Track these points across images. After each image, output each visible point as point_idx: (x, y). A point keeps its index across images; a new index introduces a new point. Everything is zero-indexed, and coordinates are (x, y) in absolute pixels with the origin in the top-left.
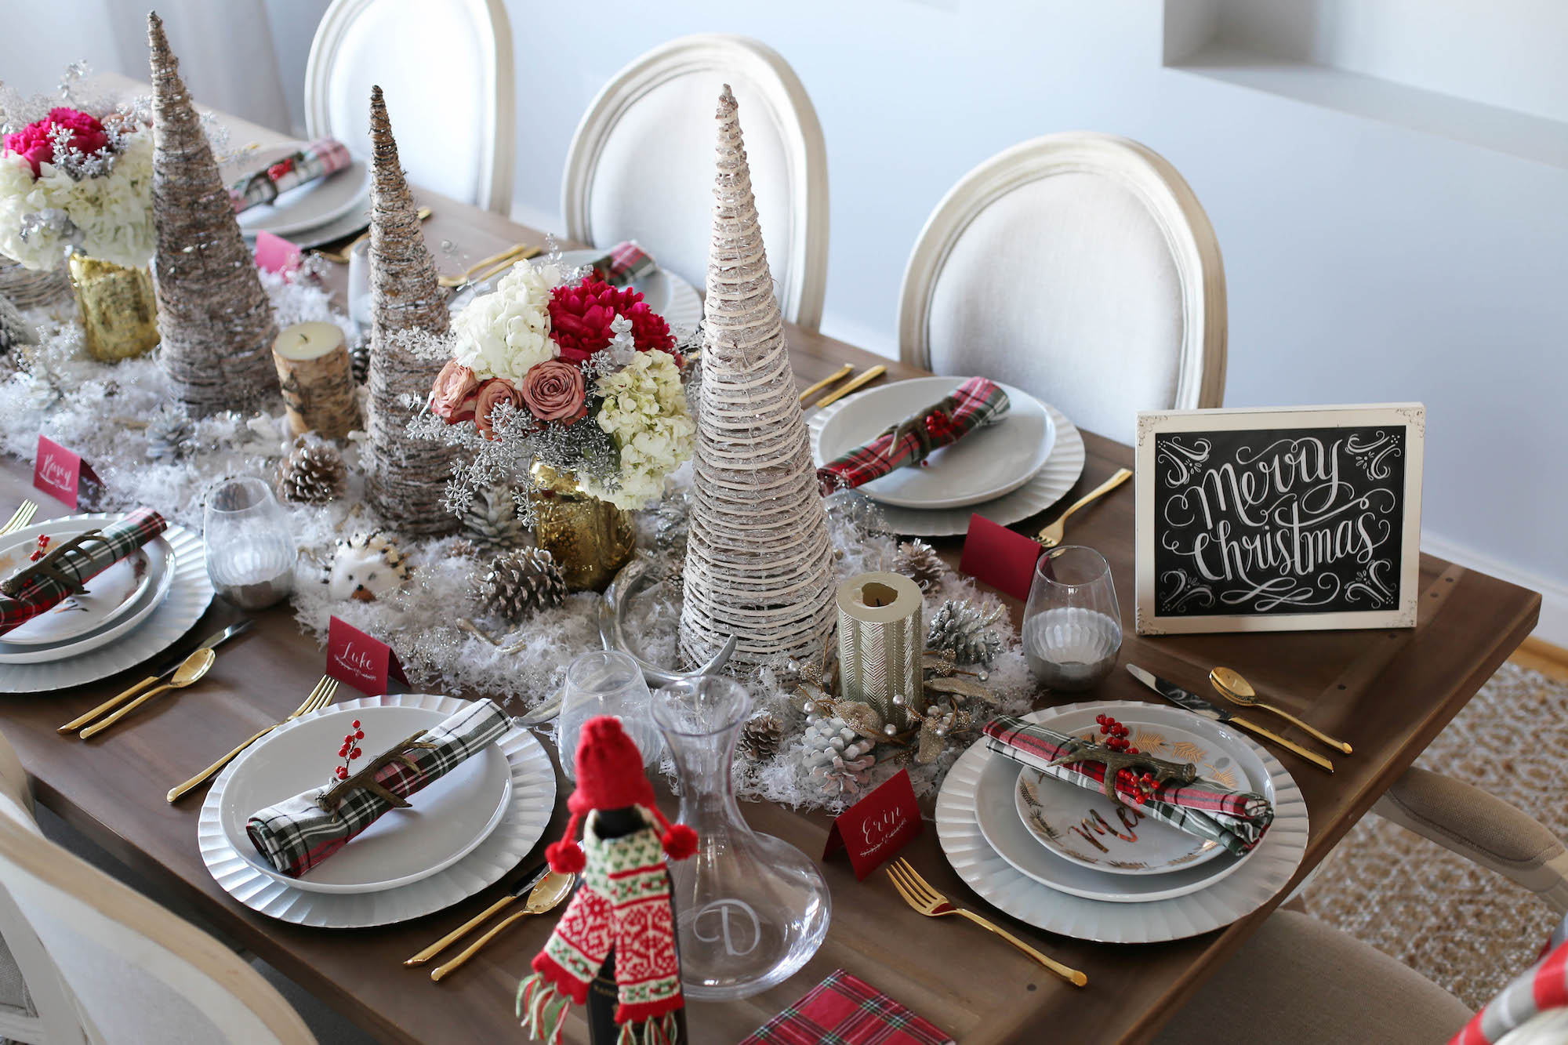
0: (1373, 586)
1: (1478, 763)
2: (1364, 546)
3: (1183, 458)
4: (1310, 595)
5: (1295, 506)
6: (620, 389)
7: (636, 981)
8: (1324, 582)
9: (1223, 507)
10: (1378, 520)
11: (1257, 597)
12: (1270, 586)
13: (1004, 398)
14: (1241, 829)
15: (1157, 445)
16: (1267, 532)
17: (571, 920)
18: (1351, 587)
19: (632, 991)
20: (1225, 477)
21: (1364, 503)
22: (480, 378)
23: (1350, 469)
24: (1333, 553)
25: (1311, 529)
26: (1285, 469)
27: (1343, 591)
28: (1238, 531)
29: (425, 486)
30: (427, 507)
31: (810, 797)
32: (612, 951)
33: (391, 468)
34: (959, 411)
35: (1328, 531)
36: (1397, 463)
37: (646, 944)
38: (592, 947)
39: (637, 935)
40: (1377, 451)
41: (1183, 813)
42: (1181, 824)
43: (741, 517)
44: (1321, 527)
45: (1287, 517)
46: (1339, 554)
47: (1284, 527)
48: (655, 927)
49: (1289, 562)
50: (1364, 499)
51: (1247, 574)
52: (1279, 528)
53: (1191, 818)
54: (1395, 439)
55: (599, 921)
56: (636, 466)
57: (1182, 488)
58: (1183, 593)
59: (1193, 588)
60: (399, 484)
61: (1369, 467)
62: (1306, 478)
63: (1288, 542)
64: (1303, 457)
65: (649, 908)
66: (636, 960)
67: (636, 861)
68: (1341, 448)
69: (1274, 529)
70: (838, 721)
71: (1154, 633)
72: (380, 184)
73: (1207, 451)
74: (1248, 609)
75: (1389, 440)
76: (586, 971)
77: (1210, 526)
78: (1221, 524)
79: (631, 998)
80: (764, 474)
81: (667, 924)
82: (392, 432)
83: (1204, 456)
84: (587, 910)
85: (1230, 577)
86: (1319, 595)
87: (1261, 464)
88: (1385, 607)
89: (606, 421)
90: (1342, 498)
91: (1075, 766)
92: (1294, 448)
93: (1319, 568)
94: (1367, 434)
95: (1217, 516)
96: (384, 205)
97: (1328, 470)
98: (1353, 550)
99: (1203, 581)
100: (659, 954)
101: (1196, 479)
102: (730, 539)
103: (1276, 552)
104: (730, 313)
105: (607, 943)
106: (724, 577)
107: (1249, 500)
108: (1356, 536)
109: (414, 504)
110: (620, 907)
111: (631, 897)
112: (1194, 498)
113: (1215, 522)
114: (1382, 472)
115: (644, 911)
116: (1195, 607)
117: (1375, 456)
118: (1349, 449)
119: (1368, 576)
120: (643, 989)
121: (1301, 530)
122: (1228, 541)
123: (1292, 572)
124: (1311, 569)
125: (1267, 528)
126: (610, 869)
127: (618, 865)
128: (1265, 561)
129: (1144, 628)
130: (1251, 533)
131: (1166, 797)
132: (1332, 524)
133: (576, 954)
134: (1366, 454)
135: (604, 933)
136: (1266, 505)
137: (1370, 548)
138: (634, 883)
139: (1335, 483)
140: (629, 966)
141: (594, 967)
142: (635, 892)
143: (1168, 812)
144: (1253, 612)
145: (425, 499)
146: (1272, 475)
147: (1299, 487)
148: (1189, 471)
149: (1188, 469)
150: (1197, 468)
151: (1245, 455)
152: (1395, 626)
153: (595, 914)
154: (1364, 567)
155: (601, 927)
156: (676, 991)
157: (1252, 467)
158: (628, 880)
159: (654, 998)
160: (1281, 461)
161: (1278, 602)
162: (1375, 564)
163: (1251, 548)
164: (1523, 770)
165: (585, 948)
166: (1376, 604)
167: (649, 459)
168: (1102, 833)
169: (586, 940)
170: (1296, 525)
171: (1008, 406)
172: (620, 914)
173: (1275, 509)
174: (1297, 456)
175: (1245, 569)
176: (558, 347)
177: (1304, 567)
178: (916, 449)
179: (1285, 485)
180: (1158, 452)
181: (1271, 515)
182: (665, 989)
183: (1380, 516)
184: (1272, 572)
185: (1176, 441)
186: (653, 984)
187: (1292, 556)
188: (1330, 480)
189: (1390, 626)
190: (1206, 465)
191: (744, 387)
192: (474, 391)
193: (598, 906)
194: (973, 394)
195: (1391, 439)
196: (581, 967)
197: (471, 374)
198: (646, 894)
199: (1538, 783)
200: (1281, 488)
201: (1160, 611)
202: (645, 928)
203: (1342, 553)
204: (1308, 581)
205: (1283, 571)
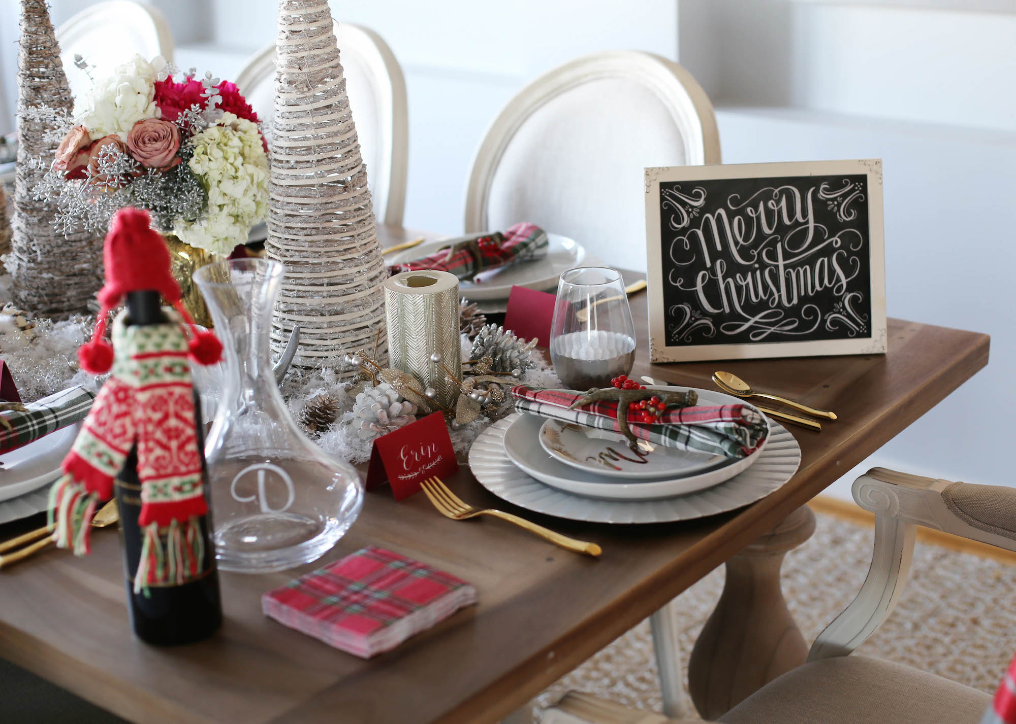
0: (849, 316)
1: (950, 620)
2: (839, 280)
3: (684, 204)
4: (796, 325)
5: (779, 245)
6: (209, 141)
7: (159, 477)
8: (807, 312)
9: (719, 248)
10: (849, 257)
11: (751, 328)
12: (761, 318)
13: (543, 235)
14: (738, 432)
15: (661, 193)
16: (756, 269)
17: (99, 412)
18: (830, 317)
19: (155, 487)
20: (719, 220)
21: (837, 242)
22: (94, 137)
23: (823, 212)
24: (813, 287)
25: (794, 266)
26: (769, 213)
27: (824, 321)
28: (733, 269)
29: (57, 278)
30: (58, 298)
31: (359, 453)
32: (135, 440)
33: (29, 265)
34: (507, 244)
35: (808, 267)
36: (861, 206)
37: (168, 433)
38: (115, 437)
39: (160, 423)
40: (844, 196)
41: (687, 433)
42: (686, 444)
43: (306, 228)
44: (801, 264)
45: (773, 256)
46: (818, 288)
47: (770, 265)
48: (178, 416)
49: (776, 296)
50: (836, 238)
51: (742, 307)
52: (767, 266)
53: (696, 436)
54: (859, 186)
55: (124, 408)
56: (221, 207)
57: (684, 231)
58: (688, 325)
59: (697, 320)
60: (34, 278)
61: (839, 210)
62: (787, 221)
63: (775, 277)
64: (783, 203)
65: (171, 394)
66: (158, 452)
67: (158, 345)
68: (814, 194)
69: (763, 266)
70: (385, 386)
71: (666, 361)
72: (27, 12)
73: (703, 197)
74: (743, 338)
75: (853, 188)
76: (111, 463)
77: (709, 264)
78: (718, 262)
79: (155, 495)
80: (325, 188)
81: (189, 415)
82: (31, 232)
83: (701, 202)
84: (112, 398)
85: (727, 310)
86: (805, 325)
87: (749, 209)
88: (860, 335)
89: (197, 166)
90: (818, 238)
91: (591, 407)
92: (776, 196)
93: (803, 300)
94: (836, 182)
95: (714, 256)
96: (29, 29)
97: (805, 214)
98: (830, 283)
99: (705, 314)
100: (181, 447)
101: (695, 223)
102: (296, 251)
103: (766, 287)
104: (297, 40)
105: (131, 432)
106: (292, 287)
107: (740, 240)
108: (832, 272)
109: (47, 295)
110: (143, 389)
111: (153, 380)
112: (694, 238)
113: (713, 262)
114: (850, 214)
115: (166, 396)
116: (699, 337)
117: (843, 201)
118: (822, 195)
119: (844, 308)
120: (166, 486)
121: (786, 267)
122: (724, 278)
123: (780, 305)
124: (795, 301)
125: (757, 266)
126: (134, 350)
127: (141, 347)
128: (757, 295)
129: (657, 356)
130: (744, 270)
131: (672, 417)
132: (811, 261)
133: (102, 447)
134: (835, 199)
135: (127, 421)
136: (755, 245)
137: (844, 281)
138: (156, 365)
139: (811, 225)
140: (152, 457)
141: (119, 458)
142: (157, 375)
143: (674, 435)
144: (748, 341)
145: (56, 291)
146: (758, 218)
147: (782, 229)
148: (689, 216)
149: (688, 213)
150: (695, 213)
151: (735, 202)
152: (869, 352)
153: (119, 401)
154: (840, 299)
155: (125, 414)
156: (199, 492)
157: (741, 212)
158: (150, 362)
159: (177, 497)
160: (766, 207)
161: (769, 332)
162: (849, 296)
163: (744, 284)
164: (986, 623)
165: (109, 438)
166: (852, 333)
167: (234, 202)
168: (617, 460)
169: (111, 430)
170: (781, 263)
171: (546, 243)
172: (142, 397)
173: (762, 250)
174: (778, 202)
175: (740, 303)
176: (159, 110)
177: (790, 300)
178: (470, 264)
179: (770, 227)
180: (662, 199)
181: (760, 254)
182: (187, 487)
183: (850, 253)
184: (762, 305)
185: (677, 189)
186: (176, 481)
187: (779, 290)
188: (807, 223)
189: (865, 352)
190: (703, 210)
191: (309, 107)
192: (87, 148)
193: (122, 394)
194: (519, 233)
195: (856, 186)
196: (105, 459)
197: (86, 133)
198: (168, 378)
199: (999, 631)
200: (767, 230)
201: (669, 343)
202: (166, 417)
203: (821, 286)
204: (793, 312)
205: (772, 303)
